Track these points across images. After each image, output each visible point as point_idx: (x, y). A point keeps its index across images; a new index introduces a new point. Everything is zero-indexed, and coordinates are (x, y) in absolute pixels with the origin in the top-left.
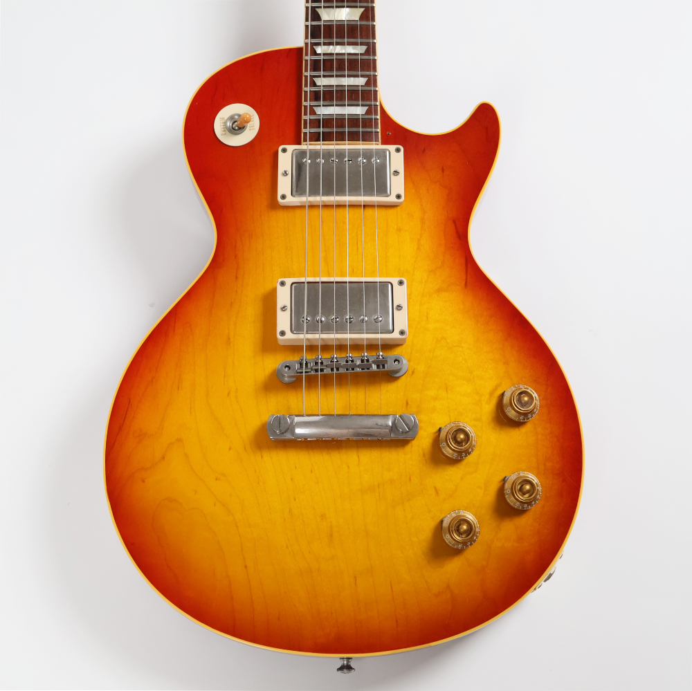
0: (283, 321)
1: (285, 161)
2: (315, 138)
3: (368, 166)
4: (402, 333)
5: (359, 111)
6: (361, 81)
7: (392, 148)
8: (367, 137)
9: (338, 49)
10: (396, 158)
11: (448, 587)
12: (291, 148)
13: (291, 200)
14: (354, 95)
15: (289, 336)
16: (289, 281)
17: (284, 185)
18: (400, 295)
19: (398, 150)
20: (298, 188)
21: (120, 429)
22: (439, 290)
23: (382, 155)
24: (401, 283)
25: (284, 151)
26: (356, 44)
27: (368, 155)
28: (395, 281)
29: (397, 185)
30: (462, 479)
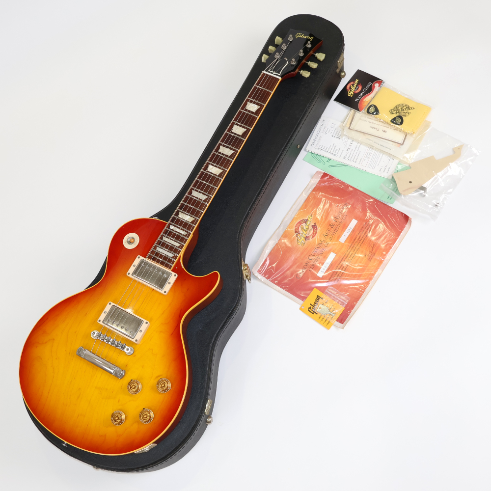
0: (103, 316)
1: (137, 261)
2: (150, 257)
3: (161, 277)
4: (136, 340)
5: (170, 255)
6: (178, 245)
7: (174, 273)
8: (167, 266)
9: (178, 230)
10: (173, 277)
11: (105, 435)
12: (141, 258)
13: (130, 276)
14: (171, 248)
15: (101, 323)
16: (112, 304)
17: (132, 269)
18: (144, 327)
19: (175, 275)
20: (135, 273)
21: (40, 326)
22: (161, 332)
23: (169, 275)
24: (147, 323)
25: (139, 257)
26: (184, 230)
27: (164, 272)
28: (145, 321)
29: (167, 287)
30: (130, 401)
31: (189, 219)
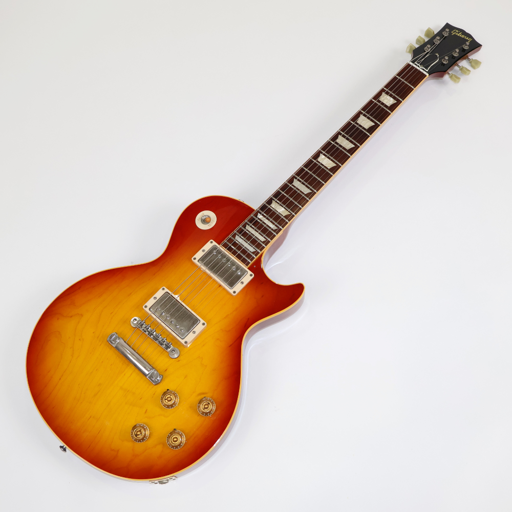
0: (151, 302)
1: (208, 246)
2: (225, 246)
3: (233, 272)
4: (186, 342)
5: (251, 249)
6: (262, 239)
7: (250, 272)
8: (244, 261)
9: (266, 221)
10: (248, 277)
11: (118, 450)
12: (214, 243)
13: (196, 261)
14: (254, 242)
15: (147, 309)
16: (166, 290)
17: (199, 254)
18: (199, 328)
19: (251, 275)
20: (202, 259)
21: (69, 294)
22: (218, 339)
23: (244, 272)
24: (204, 324)
25: (212, 242)
26: (274, 224)
27: (238, 268)
28: (202, 321)
29: (238, 287)
30: (159, 415)
31: (283, 211)
